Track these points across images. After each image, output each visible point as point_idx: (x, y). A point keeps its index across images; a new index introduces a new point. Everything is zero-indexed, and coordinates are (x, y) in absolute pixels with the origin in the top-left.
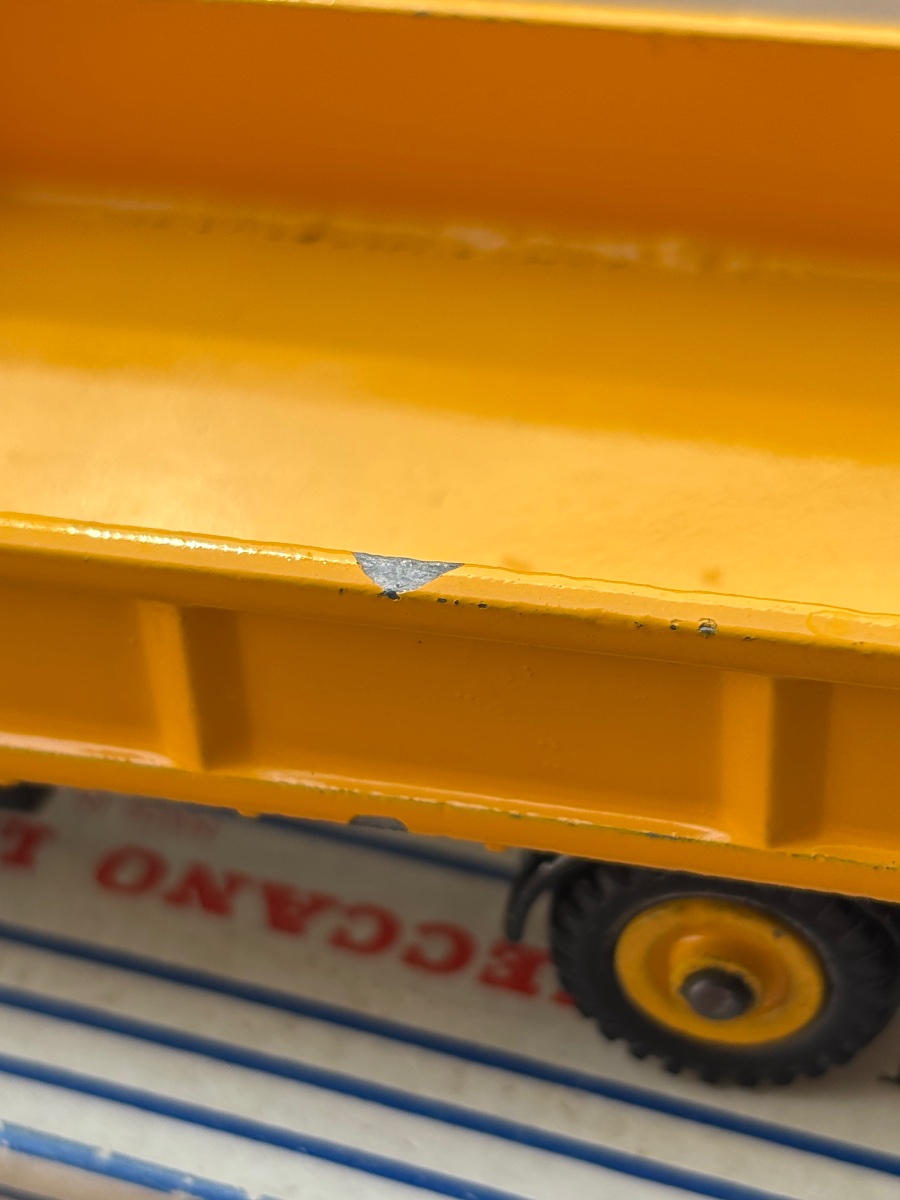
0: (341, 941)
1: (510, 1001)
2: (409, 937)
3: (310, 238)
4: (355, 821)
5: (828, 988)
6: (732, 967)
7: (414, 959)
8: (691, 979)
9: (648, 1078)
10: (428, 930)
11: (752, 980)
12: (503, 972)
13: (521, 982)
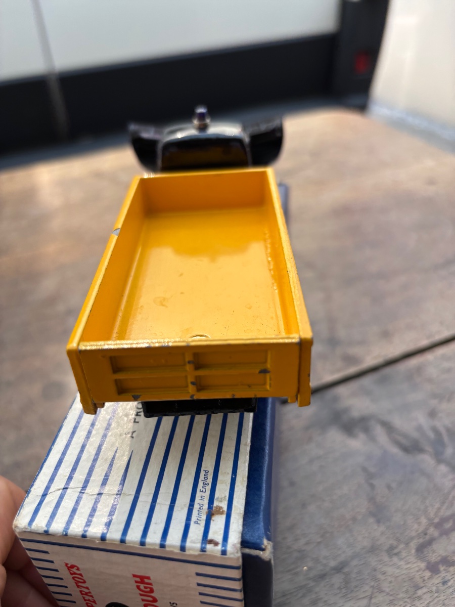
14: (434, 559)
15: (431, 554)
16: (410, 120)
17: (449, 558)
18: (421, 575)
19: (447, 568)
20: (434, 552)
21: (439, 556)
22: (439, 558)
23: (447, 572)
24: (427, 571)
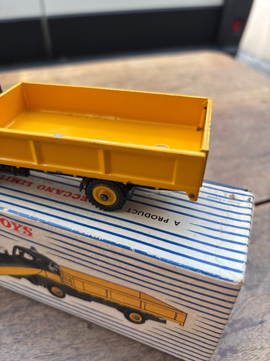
0: (65, 195)
1: (83, 202)
2: (73, 195)
3: (70, 115)
4: (57, 171)
5: (117, 198)
6: (105, 194)
7: (73, 197)
8: (101, 196)
9: (97, 210)
10: (75, 195)
11: (108, 196)
12: (83, 199)
13: (85, 200)
14: (224, 347)
15: (223, 344)
16: (263, 65)
17: (234, 348)
18: (214, 357)
19: (232, 354)
20: (225, 343)
21: (229, 346)
22: (228, 347)
23: (232, 357)
24: (219, 355)
